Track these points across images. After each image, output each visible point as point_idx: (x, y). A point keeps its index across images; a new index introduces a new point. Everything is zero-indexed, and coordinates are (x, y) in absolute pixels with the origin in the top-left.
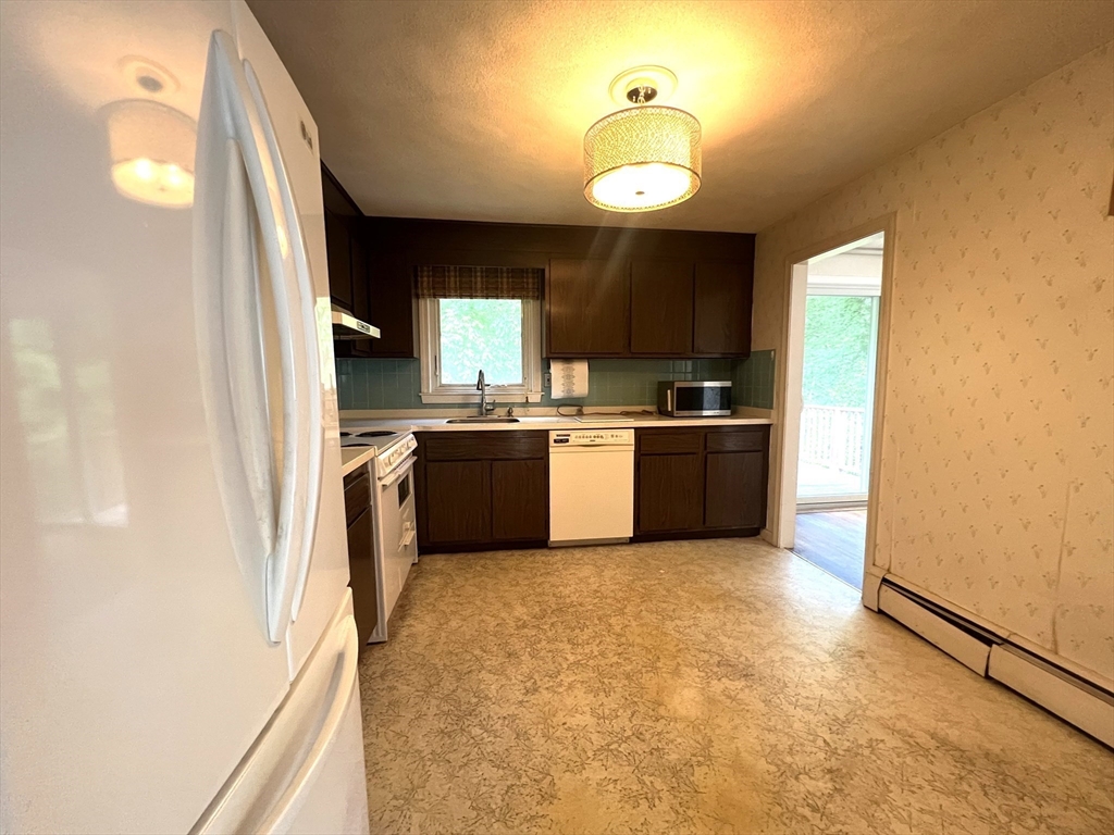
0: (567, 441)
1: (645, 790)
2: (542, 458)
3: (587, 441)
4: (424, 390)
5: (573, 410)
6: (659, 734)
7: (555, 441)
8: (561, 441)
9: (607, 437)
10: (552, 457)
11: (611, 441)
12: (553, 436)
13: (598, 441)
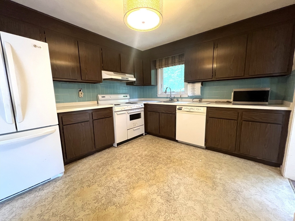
0: (181, 109)
1: (100, 199)
2: (174, 114)
3: (188, 110)
4: (158, 93)
5: (198, 100)
6: (122, 193)
7: (178, 109)
8: (179, 109)
9: (195, 109)
10: (177, 114)
11: (196, 111)
12: (177, 107)
13: (192, 110)
